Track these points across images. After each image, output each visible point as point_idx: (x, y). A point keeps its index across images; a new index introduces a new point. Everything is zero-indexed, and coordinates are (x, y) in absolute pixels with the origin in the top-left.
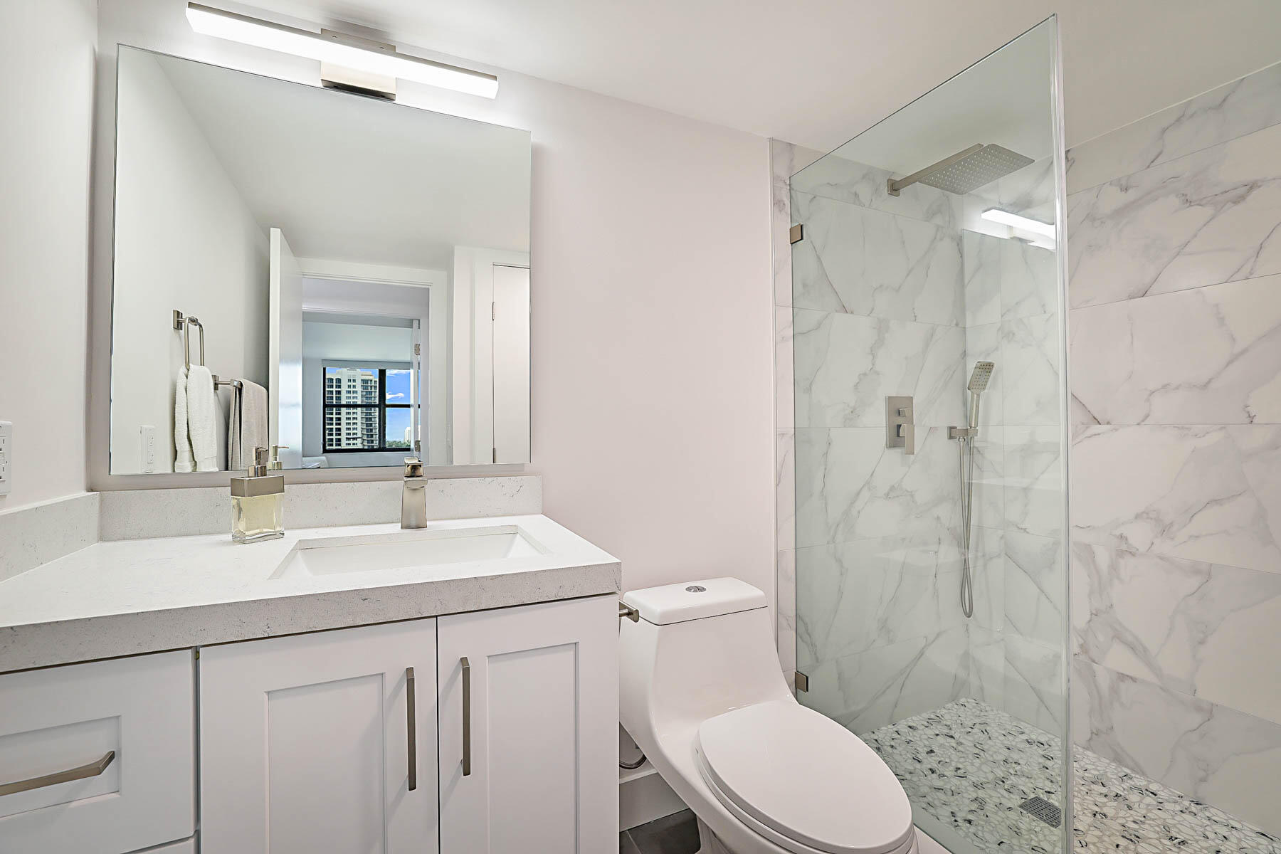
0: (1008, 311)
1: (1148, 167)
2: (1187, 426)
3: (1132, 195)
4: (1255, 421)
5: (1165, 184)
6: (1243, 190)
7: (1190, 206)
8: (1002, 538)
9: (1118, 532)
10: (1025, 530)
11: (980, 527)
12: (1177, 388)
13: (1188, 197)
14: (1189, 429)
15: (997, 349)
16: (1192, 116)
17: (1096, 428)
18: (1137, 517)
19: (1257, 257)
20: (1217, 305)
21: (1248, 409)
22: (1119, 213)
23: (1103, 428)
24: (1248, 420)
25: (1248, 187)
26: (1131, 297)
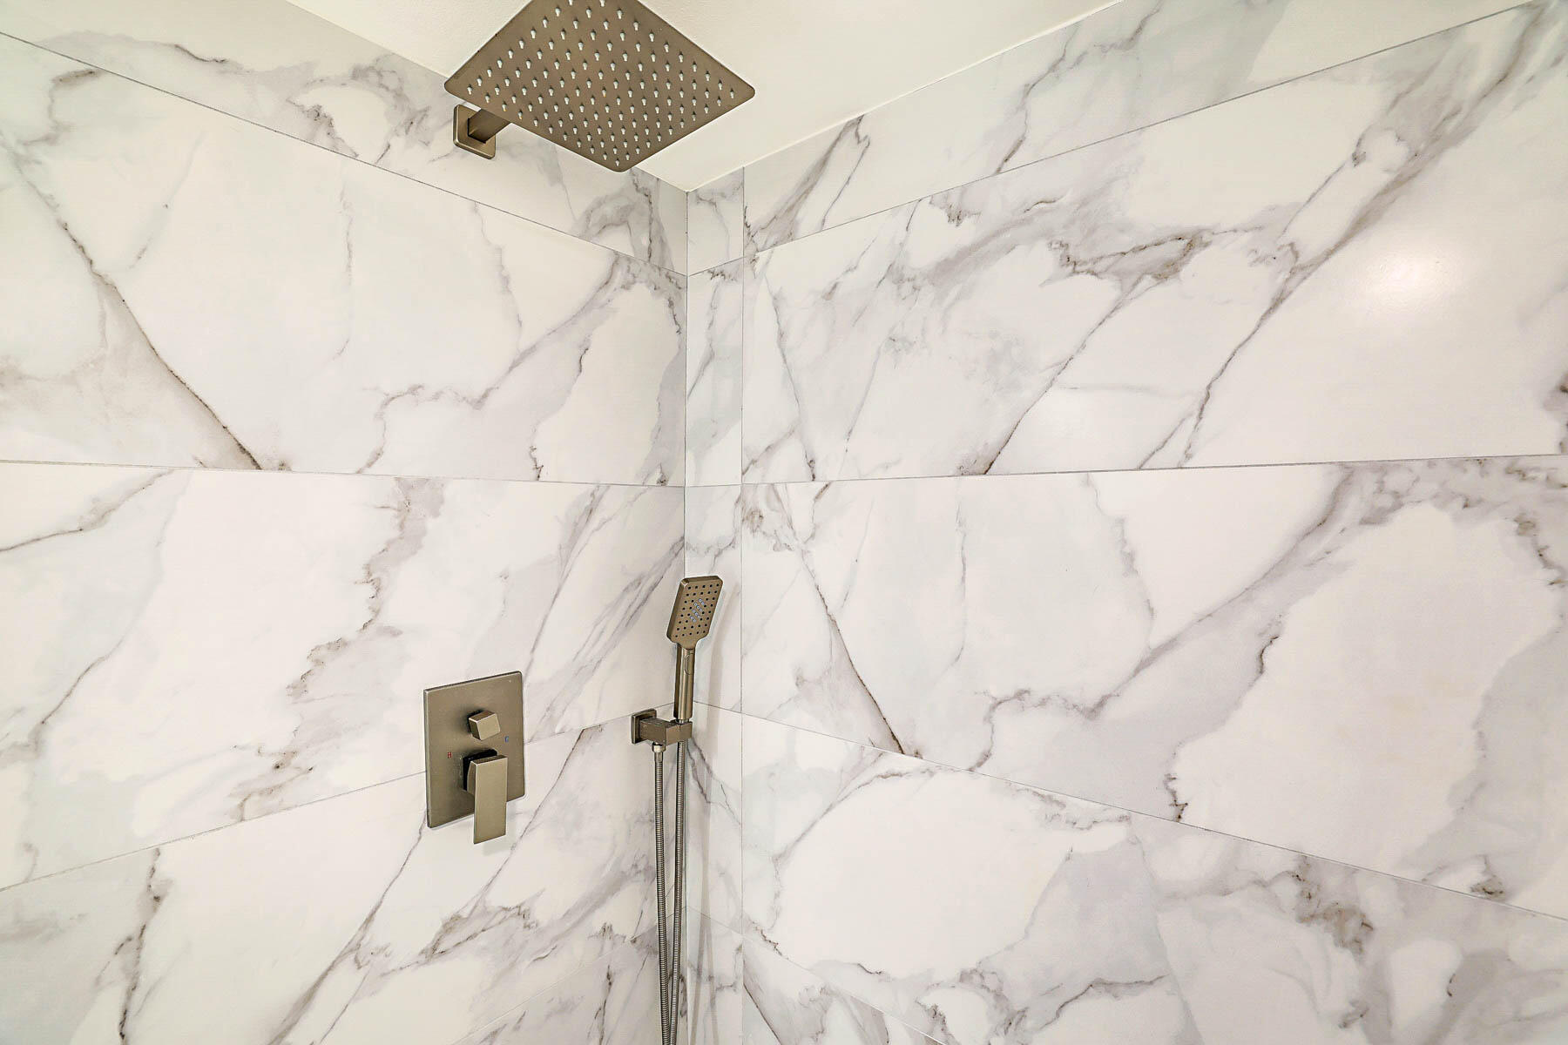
0: (753, 462)
1: (999, 171)
2: (1058, 797)
3: (967, 233)
4: (1187, 816)
5: (1028, 213)
6: (1173, 250)
7: (1075, 272)
8: (739, 949)
9: (929, 1001)
10: (775, 945)
11: (705, 920)
12: (1043, 702)
13: (1071, 252)
14: (1062, 805)
15: (732, 544)
16: (1078, 61)
17: (895, 761)
18: (964, 977)
19: (1200, 418)
20: (1121, 522)
21: (1172, 785)
22: (948, 269)
23: (905, 762)
24: (1172, 812)
25: (1183, 243)
26: (963, 472)
